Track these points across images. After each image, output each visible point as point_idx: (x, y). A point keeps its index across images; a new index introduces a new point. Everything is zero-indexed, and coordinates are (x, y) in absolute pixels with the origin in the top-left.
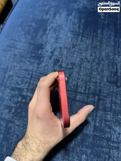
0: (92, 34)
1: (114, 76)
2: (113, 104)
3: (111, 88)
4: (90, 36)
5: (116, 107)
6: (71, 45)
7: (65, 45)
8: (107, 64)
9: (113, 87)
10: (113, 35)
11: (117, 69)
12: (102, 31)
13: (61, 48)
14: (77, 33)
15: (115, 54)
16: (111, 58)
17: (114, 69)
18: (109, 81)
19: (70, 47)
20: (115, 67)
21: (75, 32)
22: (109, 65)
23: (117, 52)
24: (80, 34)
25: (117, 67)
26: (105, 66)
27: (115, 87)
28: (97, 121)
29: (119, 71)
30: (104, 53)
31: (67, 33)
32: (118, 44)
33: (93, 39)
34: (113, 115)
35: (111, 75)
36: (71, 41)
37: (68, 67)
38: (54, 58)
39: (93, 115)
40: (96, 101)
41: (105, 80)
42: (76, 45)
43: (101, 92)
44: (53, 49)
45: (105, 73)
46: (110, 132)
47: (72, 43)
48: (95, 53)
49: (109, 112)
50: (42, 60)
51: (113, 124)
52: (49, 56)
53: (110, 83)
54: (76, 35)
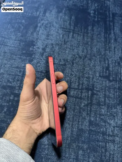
0: (83, 30)
1: (106, 71)
2: (106, 99)
3: (104, 82)
4: (81, 33)
5: (110, 101)
6: (62, 41)
7: (56, 41)
8: (99, 59)
9: (106, 81)
10: (104, 31)
11: (108, 64)
12: (93, 28)
13: (52, 44)
14: (68, 29)
15: (105, 50)
16: (103, 54)
17: (106, 64)
18: (101, 75)
19: (62, 44)
20: (107, 62)
21: (66, 29)
22: (101, 60)
23: (108, 47)
24: (71, 31)
25: (108, 62)
26: (97, 62)
27: (108, 82)
28: (92, 115)
29: (111, 66)
30: (95, 49)
31: (58, 30)
32: (108, 40)
33: (84, 36)
34: (107, 109)
35: (103, 70)
36: (63, 38)
37: (61, 63)
38: (46, 55)
39: (88, 110)
40: (89, 95)
41: (98, 75)
42: (68, 41)
43: (94, 87)
44: (44, 46)
45: (97, 68)
46: (105, 126)
47: (64, 39)
48: (87, 49)
49: (103, 106)
50: (33, 56)
51: (107, 118)
52: (41, 52)
53: (103, 78)
54: (68, 31)
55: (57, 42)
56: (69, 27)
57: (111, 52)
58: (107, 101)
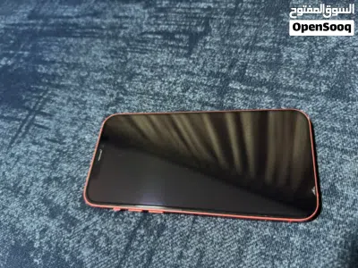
0: (41, 87)
1: (176, 40)
2: (259, 45)
3: (208, 47)
4: (46, 92)
5: (266, 38)
6: (51, 148)
8: (137, 54)
9: (205, 43)
10: (65, 38)
12: (45, 63)
13: (48, 181)
14: (21, 126)
15: (116, 37)
16: (123, 44)
17: (154, 39)
18: (186, 52)
19: (58, 150)
20: (150, 36)
21: (20, 131)
22: (142, 49)
23: (110, 32)
24: (31, 117)
25: (151, 33)
26: (143, 59)
27: (208, 38)
28: (311, 87)
30: (103, 60)
32: (90, 30)
33: (58, 86)
34: (292, 45)
35: (171, 46)
39: (292, 97)
40: (244, 87)
41: (182, 60)
42: (57, 132)
55: (47, 164)
56: (17, 122)
57: (125, 26)
58: (267, 44)
